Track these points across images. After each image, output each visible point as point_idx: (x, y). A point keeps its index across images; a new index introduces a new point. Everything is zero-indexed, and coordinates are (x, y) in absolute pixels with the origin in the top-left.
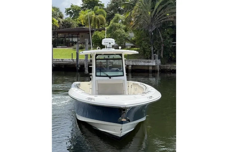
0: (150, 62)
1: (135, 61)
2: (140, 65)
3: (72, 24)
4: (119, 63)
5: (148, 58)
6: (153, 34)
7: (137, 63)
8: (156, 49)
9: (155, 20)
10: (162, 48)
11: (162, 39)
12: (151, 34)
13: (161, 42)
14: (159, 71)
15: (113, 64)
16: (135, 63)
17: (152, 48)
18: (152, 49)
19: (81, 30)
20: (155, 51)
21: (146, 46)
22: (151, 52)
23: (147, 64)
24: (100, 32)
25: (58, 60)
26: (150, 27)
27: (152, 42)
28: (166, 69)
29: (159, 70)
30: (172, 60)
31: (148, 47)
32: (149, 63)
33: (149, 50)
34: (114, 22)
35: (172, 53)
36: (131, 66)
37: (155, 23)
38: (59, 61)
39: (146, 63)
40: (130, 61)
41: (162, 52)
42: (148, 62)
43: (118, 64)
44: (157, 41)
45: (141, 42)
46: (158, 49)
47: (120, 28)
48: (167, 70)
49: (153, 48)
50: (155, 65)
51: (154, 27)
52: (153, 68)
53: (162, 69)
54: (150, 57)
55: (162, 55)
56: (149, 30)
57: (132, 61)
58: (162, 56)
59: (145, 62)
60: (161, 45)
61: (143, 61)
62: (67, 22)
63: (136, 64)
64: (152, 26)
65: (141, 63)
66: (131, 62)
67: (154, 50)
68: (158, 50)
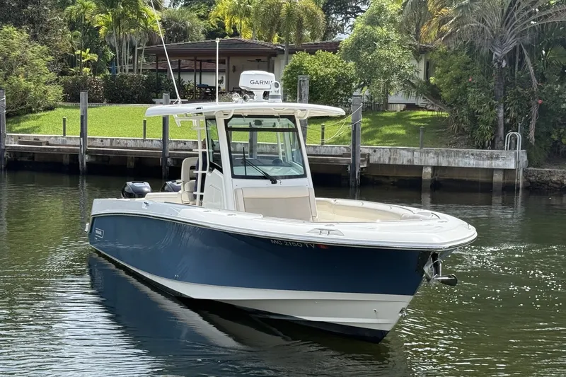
0: (497, 158)
1: (446, 154)
2: (461, 165)
3: (191, 29)
4: (390, 159)
5: (484, 143)
6: (504, 64)
7: (451, 160)
8: (513, 114)
9: (514, 20)
10: (534, 110)
11: (534, 80)
12: (500, 64)
13: (533, 93)
14: (522, 188)
15: (371, 162)
16: (445, 159)
17: (502, 110)
18: (501, 115)
19: (236, 47)
20: (508, 120)
21: (480, 103)
22: (495, 125)
23: (486, 164)
24: (309, 57)
25: (182, 144)
26: (498, 42)
27: (500, 93)
28: (546, 183)
29: (524, 183)
30: (559, 153)
31: (487, 107)
32: (493, 162)
33: (492, 119)
34: (368, 24)
35: (562, 131)
36: (430, 170)
37: (514, 27)
38: (185, 147)
39: (483, 160)
40: (428, 153)
41: (532, 126)
42: (491, 158)
43: (387, 163)
44: (520, 89)
45: (464, 92)
46: (519, 114)
47: (387, 42)
48: (550, 184)
49: (505, 110)
50: (512, 166)
51: (511, 43)
52: (504, 179)
53: (532, 183)
54: (493, 142)
55: (532, 135)
56: (494, 50)
57: (437, 154)
58: (534, 139)
59: (479, 157)
60: (532, 102)
61: (473, 155)
62: (176, 21)
63: (449, 162)
64: (503, 40)
65: (466, 160)
66: (431, 155)
67: (505, 117)
68: (519, 117)
